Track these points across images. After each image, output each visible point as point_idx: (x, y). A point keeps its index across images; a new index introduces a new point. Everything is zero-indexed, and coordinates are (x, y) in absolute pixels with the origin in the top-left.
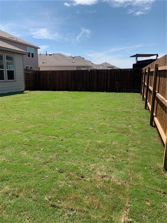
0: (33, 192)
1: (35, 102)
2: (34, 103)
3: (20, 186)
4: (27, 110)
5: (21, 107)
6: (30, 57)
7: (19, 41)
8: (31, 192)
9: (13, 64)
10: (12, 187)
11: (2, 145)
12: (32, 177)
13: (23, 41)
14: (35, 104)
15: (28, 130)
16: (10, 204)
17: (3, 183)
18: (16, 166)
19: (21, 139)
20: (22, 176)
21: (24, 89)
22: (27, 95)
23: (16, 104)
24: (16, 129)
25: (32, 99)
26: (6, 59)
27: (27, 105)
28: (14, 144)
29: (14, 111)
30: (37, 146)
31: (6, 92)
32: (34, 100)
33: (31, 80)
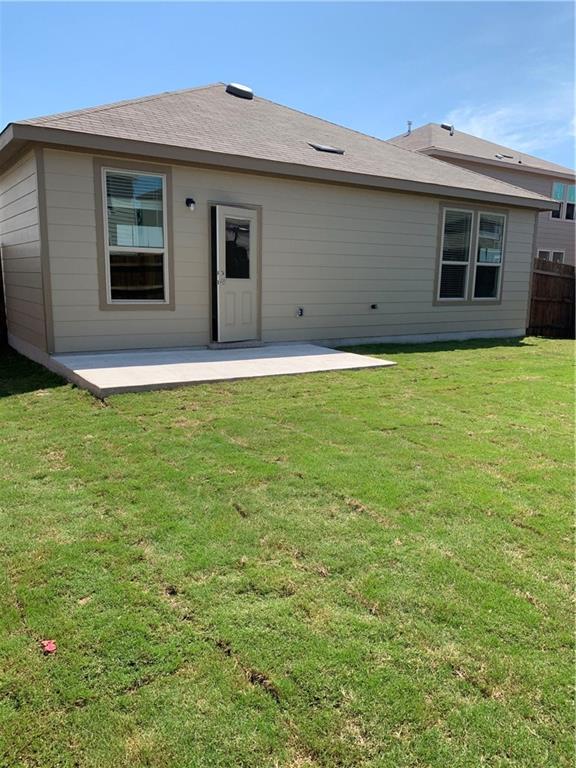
0: (542, 703)
1: (561, 378)
2: (558, 383)
3: (495, 662)
4: (531, 404)
5: (510, 391)
6: (558, 217)
7: (529, 165)
8: (533, 699)
9: (499, 245)
10: (470, 654)
11: (444, 506)
12: (539, 648)
13: (545, 162)
14: (559, 389)
15: (530, 475)
16: (460, 707)
17: (441, 629)
18: (484, 588)
19: (506, 500)
20: (504, 629)
21: (524, 331)
22: (533, 351)
23: (494, 381)
24: (490, 464)
25: (550, 368)
26: (481, 229)
27: (530, 388)
28: (482, 511)
29: (486, 403)
30: (562, 541)
31: (462, 337)
32: (558, 372)
33: (554, 300)
